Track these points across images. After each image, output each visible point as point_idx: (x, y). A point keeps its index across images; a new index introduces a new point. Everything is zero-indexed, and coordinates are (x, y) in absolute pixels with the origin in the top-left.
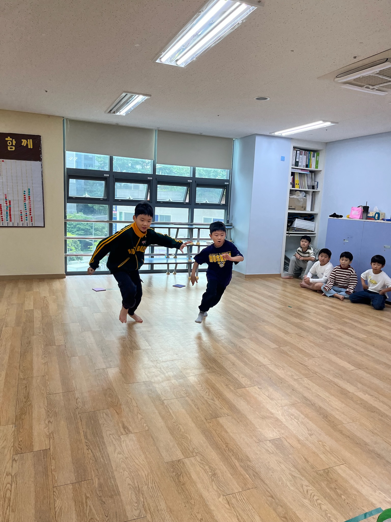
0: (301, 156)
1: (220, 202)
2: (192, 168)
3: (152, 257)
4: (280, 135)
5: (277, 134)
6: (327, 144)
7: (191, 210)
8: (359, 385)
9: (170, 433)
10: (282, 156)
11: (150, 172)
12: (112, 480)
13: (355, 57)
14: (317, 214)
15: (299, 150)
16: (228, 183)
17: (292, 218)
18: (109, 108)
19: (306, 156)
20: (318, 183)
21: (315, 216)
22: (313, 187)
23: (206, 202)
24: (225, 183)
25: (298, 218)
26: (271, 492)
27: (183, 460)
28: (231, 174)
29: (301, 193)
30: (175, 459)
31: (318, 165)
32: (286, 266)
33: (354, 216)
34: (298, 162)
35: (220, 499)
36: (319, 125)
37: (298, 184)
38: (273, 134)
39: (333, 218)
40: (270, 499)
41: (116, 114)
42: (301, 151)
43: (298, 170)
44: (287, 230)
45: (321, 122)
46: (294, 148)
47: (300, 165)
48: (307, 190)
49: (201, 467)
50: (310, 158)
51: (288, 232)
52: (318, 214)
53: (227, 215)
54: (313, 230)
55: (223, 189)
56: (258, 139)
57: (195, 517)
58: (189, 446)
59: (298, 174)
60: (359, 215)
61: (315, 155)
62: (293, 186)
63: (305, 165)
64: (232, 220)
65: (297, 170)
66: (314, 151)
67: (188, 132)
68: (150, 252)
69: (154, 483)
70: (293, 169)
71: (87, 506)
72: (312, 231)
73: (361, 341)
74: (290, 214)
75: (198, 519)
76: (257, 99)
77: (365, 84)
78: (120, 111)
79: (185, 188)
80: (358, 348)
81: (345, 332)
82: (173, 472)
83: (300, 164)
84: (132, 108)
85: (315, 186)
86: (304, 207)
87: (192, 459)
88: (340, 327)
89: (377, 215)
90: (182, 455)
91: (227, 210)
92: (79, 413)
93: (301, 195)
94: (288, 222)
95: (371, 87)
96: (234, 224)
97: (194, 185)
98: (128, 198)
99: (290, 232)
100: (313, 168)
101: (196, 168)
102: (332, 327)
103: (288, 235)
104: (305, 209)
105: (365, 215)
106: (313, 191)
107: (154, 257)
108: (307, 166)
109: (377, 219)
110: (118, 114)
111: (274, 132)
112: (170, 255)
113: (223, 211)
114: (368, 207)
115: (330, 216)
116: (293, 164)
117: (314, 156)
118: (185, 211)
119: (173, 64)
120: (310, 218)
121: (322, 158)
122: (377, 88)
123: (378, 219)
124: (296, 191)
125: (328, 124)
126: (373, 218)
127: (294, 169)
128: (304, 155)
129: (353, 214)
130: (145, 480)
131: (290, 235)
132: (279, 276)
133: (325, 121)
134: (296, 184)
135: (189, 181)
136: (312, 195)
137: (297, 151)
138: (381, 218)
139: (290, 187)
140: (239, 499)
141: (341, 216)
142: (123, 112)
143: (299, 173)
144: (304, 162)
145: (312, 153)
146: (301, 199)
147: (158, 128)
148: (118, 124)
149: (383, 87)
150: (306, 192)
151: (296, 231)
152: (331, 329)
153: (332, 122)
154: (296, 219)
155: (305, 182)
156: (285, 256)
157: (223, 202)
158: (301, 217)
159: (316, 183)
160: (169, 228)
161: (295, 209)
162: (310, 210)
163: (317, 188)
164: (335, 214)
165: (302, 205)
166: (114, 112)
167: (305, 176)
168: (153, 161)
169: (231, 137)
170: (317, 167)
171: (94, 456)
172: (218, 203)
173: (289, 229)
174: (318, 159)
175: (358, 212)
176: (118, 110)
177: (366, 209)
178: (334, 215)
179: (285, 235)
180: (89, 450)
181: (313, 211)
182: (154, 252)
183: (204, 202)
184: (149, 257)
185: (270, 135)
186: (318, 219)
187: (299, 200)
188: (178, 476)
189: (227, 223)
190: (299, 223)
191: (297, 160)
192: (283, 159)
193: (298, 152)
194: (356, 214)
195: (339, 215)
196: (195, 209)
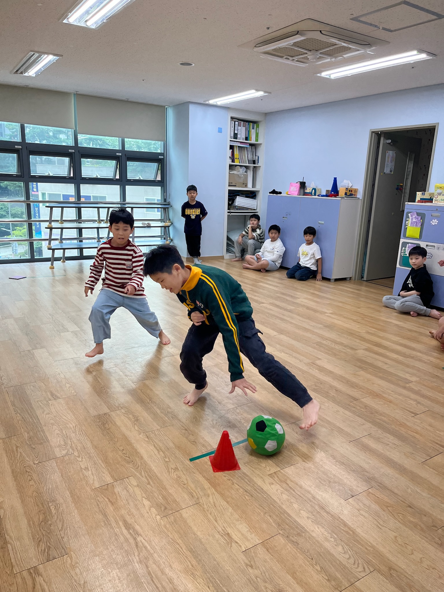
0: (239, 128)
1: (155, 178)
2: (121, 139)
3: (81, 241)
4: (215, 103)
5: (211, 102)
6: (266, 115)
7: (122, 187)
8: (278, 346)
9: (98, 395)
10: (219, 128)
11: (72, 143)
12: (41, 432)
13: (268, 28)
14: (258, 191)
15: (237, 120)
16: (162, 157)
17: (233, 195)
18: (14, 68)
19: (245, 128)
20: (258, 157)
21: (256, 193)
22: (254, 162)
23: (140, 178)
24: (160, 157)
25: (239, 195)
26: (185, 427)
27: (109, 413)
28: (165, 146)
29: (241, 168)
30: (101, 412)
31: (258, 138)
32: (229, 247)
33: (292, 192)
34: (237, 134)
35: (141, 436)
36: (252, 94)
37: (238, 159)
38: (207, 102)
39: (272, 194)
40: (184, 431)
41: (24, 75)
42: (240, 122)
43: (237, 143)
44: (228, 209)
45: (253, 91)
46: (232, 118)
47: (239, 138)
48: (248, 165)
49: (125, 416)
50: (250, 129)
51: (229, 211)
52: (260, 192)
53: (164, 193)
54: (256, 209)
55: (158, 164)
56: (192, 108)
57: (117, 449)
58: (115, 403)
59: (237, 147)
60: (297, 191)
61: (255, 126)
62: (233, 161)
63: (244, 137)
64: (169, 198)
65: (235, 143)
66: (254, 122)
67: (112, 97)
68: (78, 236)
69: (82, 431)
70: (231, 142)
71: (17, 452)
72: (254, 210)
73: (289, 312)
74: (230, 191)
75: (120, 450)
76: (181, 64)
77: (284, 55)
78: (29, 71)
79: (114, 162)
80: (285, 318)
81: (276, 305)
82: (99, 422)
83: (239, 136)
84: (42, 69)
85: (256, 161)
86: (245, 184)
87: (118, 412)
88: (272, 301)
89: (313, 190)
90: (108, 409)
91: (163, 188)
92: (5, 388)
93: (242, 171)
94: (229, 200)
95: (291, 58)
96: (172, 203)
97: (124, 158)
98: (47, 174)
99: (231, 211)
100: (253, 141)
101: (125, 139)
102: (265, 302)
103: (229, 214)
104: (246, 186)
105: (302, 191)
106: (254, 166)
107: (83, 240)
108: (247, 139)
109: (313, 195)
110: (26, 74)
111: (208, 100)
112: (102, 238)
113: (159, 188)
114: (305, 183)
115: (270, 193)
116: (232, 137)
117: (253, 128)
118: (116, 189)
119: (82, 24)
120: (251, 196)
121: (262, 130)
122: (297, 60)
123: (315, 195)
124: (236, 166)
125: (261, 94)
126: (310, 194)
127: (233, 142)
128: (243, 126)
129: (291, 190)
130: (73, 430)
131: (232, 214)
132: (222, 258)
133: (257, 90)
134: (236, 158)
135: (117, 154)
136: (253, 171)
137: (235, 122)
138: (317, 194)
139: (229, 162)
140: (157, 434)
141: (280, 193)
142: (32, 72)
143: (239, 147)
144: (243, 135)
145: (251, 124)
146: (241, 174)
147: (77, 92)
148: (27, 86)
149: (302, 58)
150: (247, 167)
151: (237, 209)
152: (263, 303)
153: (265, 92)
154: (238, 197)
155: (245, 156)
156: (227, 236)
157: (159, 178)
158: (243, 194)
159: (257, 157)
160: (98, 208)
161: (236, 186)
162: (251, 187)
163: (258, 162)
164: (274, 190)
165: (243, 182)
166: (22, 73)
167: (244, 149)
168: (73, 130)
169: (163, 104)
170: (257, 140)
171: (23, 418)
172: (153, 179)
173: (231, 207)
174: (257, 131)
175: (296, 188)
176: (26, 70)
177: (303, 185)
178: (274, 192)
179: (226, 214)
180: (18, 414)
181: (255, 188)
182: (83, 236)
183: (137, 178)
184: (77, 242)
185: (204, 103)
186: (260, 196)
187: (240, 175)
188: (104, 424)
189: (164, 202)
190: (240, 201)
191: (236, 132)
192: (220, 130)
193: (237, 123)
194: (295, 190)
195: (278, 191)
196: (126, 186)
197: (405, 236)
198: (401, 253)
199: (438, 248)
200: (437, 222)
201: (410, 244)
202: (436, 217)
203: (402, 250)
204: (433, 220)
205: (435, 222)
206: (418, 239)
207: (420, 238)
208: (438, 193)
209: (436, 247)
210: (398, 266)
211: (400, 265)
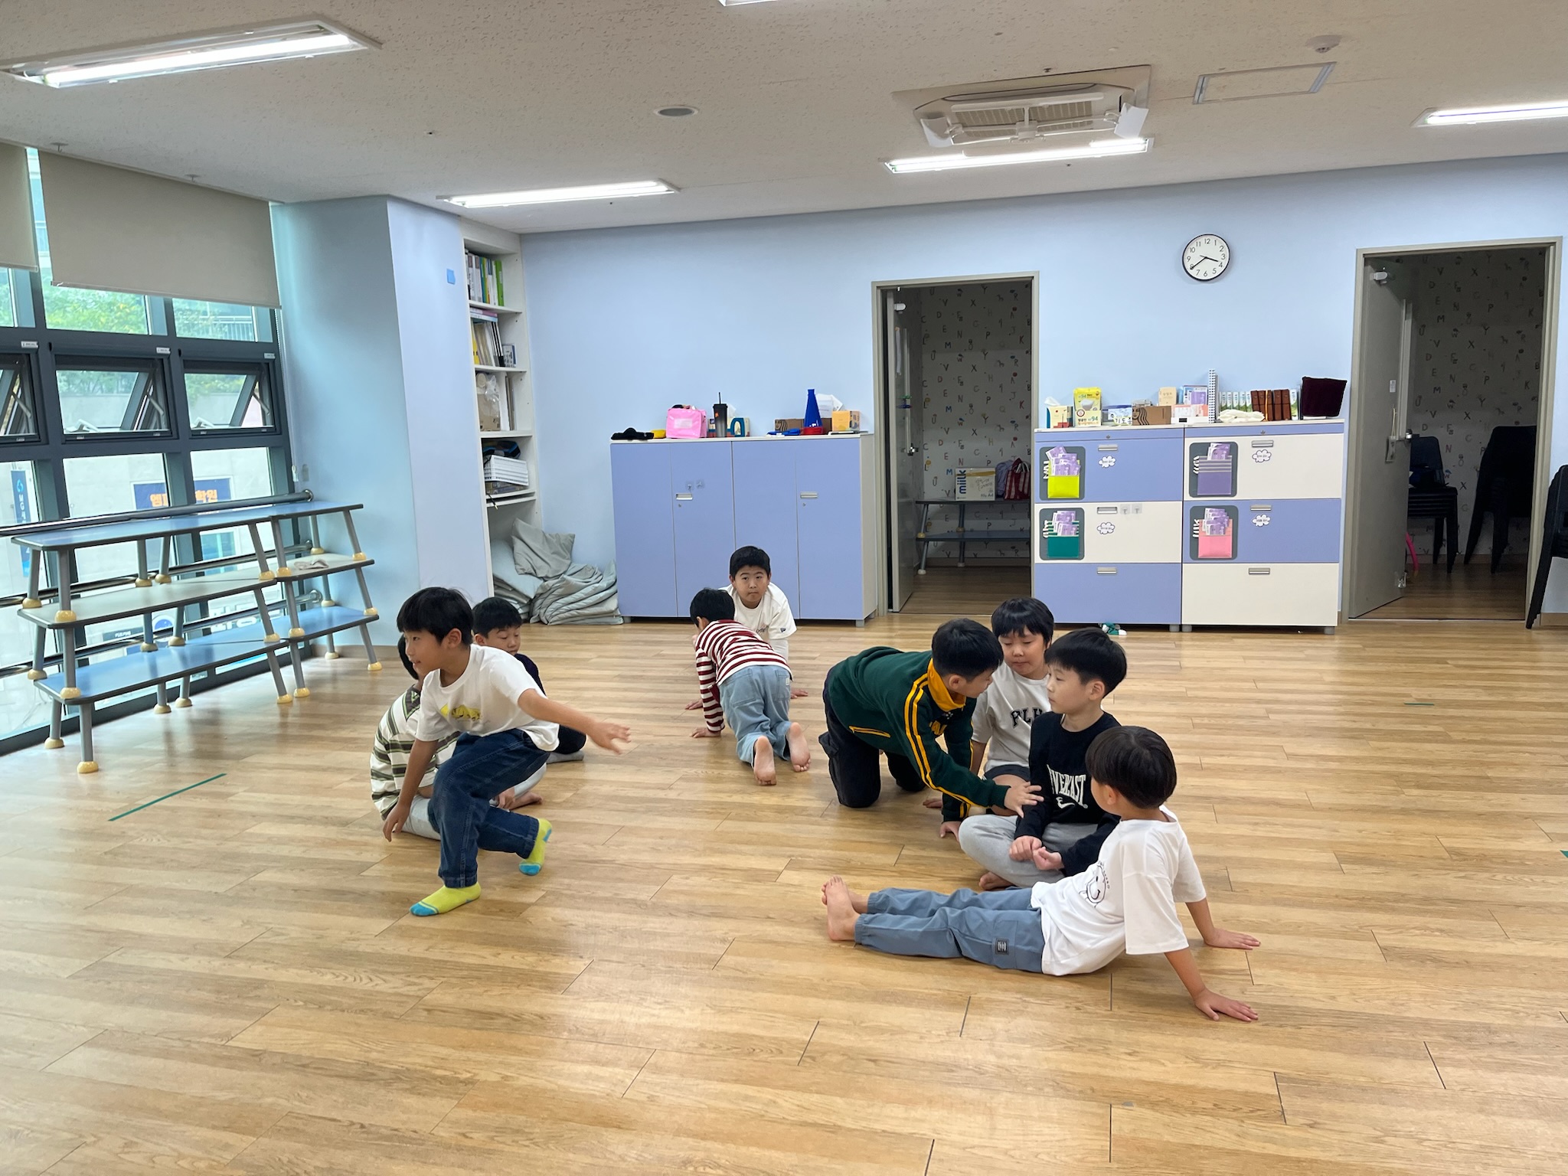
0: (472, 270)
2: (163, 300)
6: (523, 238)
10: (449, 270)
11: (24, 318)
14: (526, 438)
16: (272, 356)
17: (486, 453)
19: (480, 271)
20: (513, 347)
21: (519, 444)
22: (501, 362)
24: (265, 356)
25: (494, 452)
29: (489, 379)
31: (503, 296)
33: (680, 432)
34: (469, 287)
37: (477, 354)
39: (624, 441)
43: (478, 311)
44: (487, 492)
46: (467, 246)
47: (474, 297)
48: (494, 369)
50: (486, 275)
51: (488, 497)
52: (534, 438)
53: (289, 465)
54: (528, 485)
55: (249, 377)
56: (393, 212)
59: (473, 322)
60: (694, 428)
61: (494, 267)
63: (481, 296)
64: (305, 479)
66: (491, 257)
70: (474, 310)
72: (524, 487)
74: (482, 443)
76: (662, 112)
85: (505, 358)
86: (499, 421)
89: (737, 425)
93: (490, 385)
94: (485, 467)
96: (318, 494)
97: (176, 363)
100: (493, 304)
101: (177, 301)
103: (492, 505)
104: (501, 427)
106: (505, 372)
108: (484, 300)
109: (739, 434)
113: (262, 453)
117: (491, 272)
118: (150, 467)
120: (513, 450)
121: (509, 279)
123: (743, 435)
124: (478, 372)
128: (475, 267)
129: (677, 427)
133: (662, 182)
135: (159, 350)
136: (507, 385)
139: (475, 362)
144: (478, 289)
145: (485, 260)
146: (490, 396)
150: (496, 375)
153: (671, 187)
154: (493, 456)
155: (485, 346)
157: (254, 422)
158: (498, 448)
159: (509, 349)
161: (488, 427)
162: (508, 428)
163: (515, 363)
164: (630, 430)
165: (496, 415)
167: (483, 327)
169: (265, 196)
170: (501, 303)
174: (500, 278)
175: (694, 422)
177: (722, 412)
178: (630, 434)
179: (486, 506)
181: (516, 429)
186: (534, 451)
187: (490, 399)
190: (499, 467)
192: (451, 278)
194: (686, 428)
196: (193, 454)
197: (1044, 497)
198: (1042, 532)
199: (1125, 510)
200: (1114, 460)
201: (1059, 512)
202: (1106, 453)
203: (1042, 526)
204: (1104, 459)
205: (1108, 461)
206: (1077, 499)
207: (1082, 497)
208: (1084, 407)
209: (1119, 509)
210: (1037, 559)
211: (1042, 557)
